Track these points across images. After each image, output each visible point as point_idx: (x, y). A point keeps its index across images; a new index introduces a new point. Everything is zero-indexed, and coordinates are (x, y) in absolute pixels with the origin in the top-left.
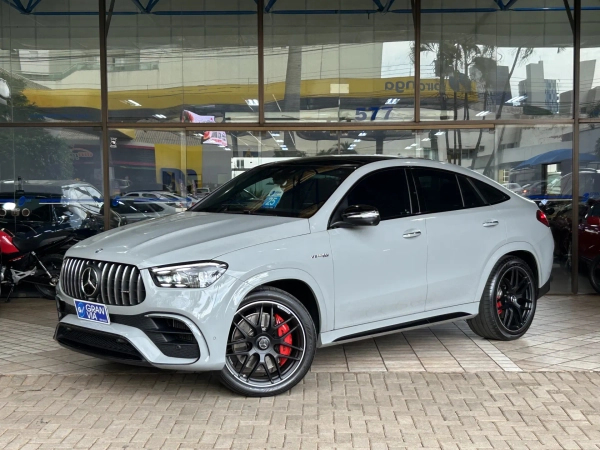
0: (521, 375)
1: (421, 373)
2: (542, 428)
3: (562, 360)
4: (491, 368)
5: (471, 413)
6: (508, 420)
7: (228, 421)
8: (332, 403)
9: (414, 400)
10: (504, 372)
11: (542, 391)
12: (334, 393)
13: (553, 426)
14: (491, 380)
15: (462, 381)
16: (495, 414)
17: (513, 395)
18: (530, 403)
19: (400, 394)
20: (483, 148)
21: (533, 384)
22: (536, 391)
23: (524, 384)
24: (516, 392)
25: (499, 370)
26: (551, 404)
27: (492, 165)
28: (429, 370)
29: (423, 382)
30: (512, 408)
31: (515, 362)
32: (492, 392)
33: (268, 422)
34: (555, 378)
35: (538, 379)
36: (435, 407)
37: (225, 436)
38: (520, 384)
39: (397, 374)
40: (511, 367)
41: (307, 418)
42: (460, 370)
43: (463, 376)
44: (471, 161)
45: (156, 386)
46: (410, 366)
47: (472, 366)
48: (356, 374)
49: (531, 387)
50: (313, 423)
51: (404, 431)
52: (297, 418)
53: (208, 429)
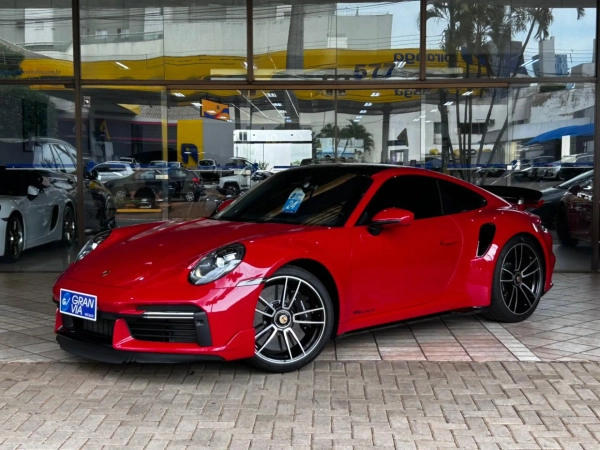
0: (539, 364)
1: (420, 362)
2: (567, 434)
3: (585, 348)
4: (503, 357)
5: (479, 414)
6: (524, 423)
7: (183, 423)
8: (314, 400)
9: (411, 397)
10: (518, 362)
11: (564, 386)
12: (318, 387)
13: (578, 431)
14: (504, 372)
15: (469, 372)
16: (509, 415)
17: (530, 391)
18: (551, 401)
19: (395, 388)
20: (493, 122)
21: (554, 377)
22: (558, 386)
23: (543, 377)
24: (532, 387)
25: (512, 359)
26: (576, 402)
27: (502, 140)
28: (431, 359)
29: (423, 373)
30: (528, 407)
31: (531, 350)
32: (505, 387)
33: (233, 424)
34: (579, 369)
35: (558, 370)
36: (437, 406)
37: (177, 442)
38: (538, 378)
39: (392, 363)
40: (528, 356)
41: (281, 418)
42: (467, 359)
43: (470, 366)
44: (481, 136)
45: (106, 378)
46: (408, 354)
47: (481, 355)
48: (345, 363)
49: (551, 381)
50: (287, 425)
51: (397, 437)
52: (268, 419)
53: (158, 433)
